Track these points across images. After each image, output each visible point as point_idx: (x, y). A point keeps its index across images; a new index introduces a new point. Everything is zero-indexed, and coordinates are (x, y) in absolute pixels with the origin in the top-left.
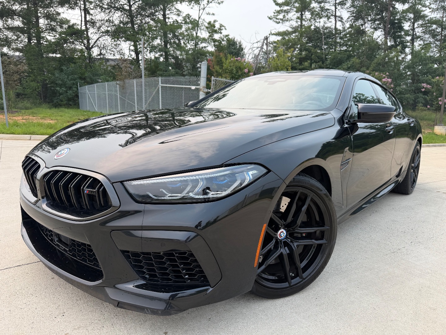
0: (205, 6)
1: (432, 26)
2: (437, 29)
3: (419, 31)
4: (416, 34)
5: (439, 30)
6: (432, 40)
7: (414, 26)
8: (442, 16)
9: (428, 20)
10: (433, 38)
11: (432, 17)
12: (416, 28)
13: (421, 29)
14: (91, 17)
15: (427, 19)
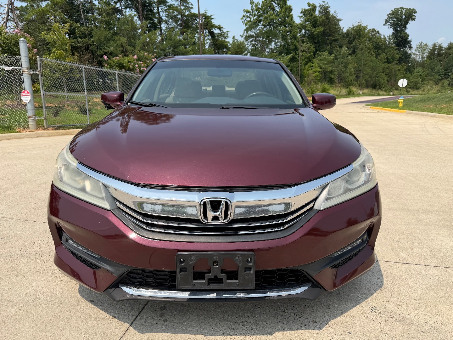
1: (175, 13)
2: (177, 15)
3: (163, 15)
4: (161, 17)
5: (179, 16)
6: (175, 25)
7: (158, 9)
8: (180, 4)
9: (168, 6)
10: (176, 23)
11: (171, 3)
12: (161, 11)
13: (165, 13)
15: (168, 4)
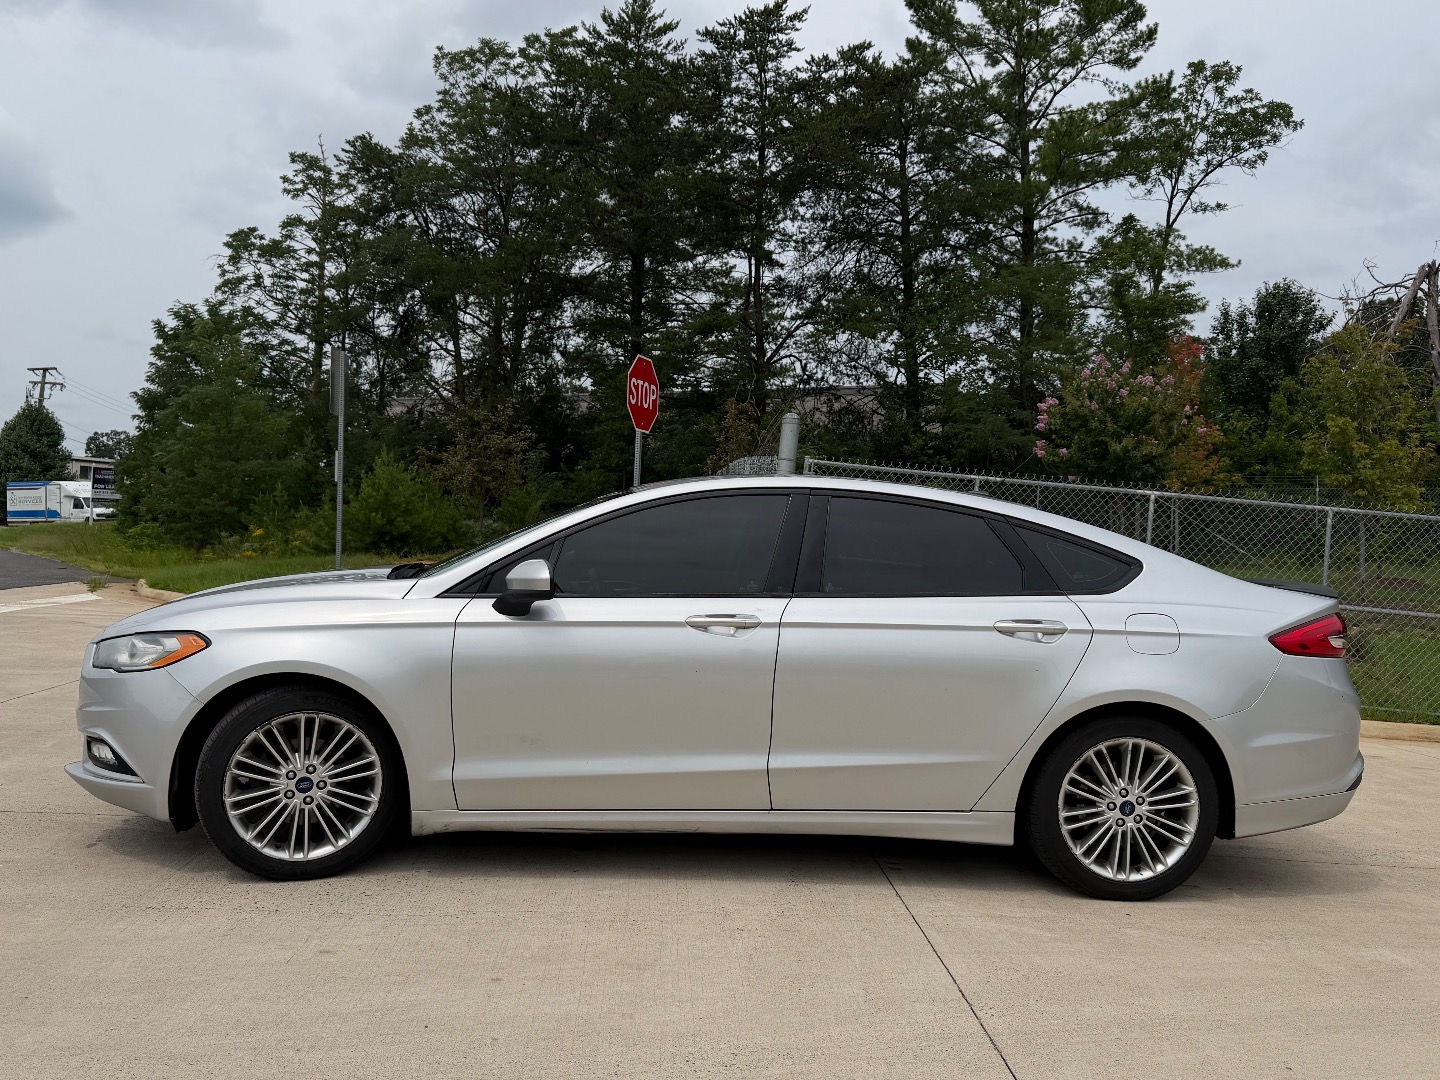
0: (1196, 183)
14: (778, 272)
